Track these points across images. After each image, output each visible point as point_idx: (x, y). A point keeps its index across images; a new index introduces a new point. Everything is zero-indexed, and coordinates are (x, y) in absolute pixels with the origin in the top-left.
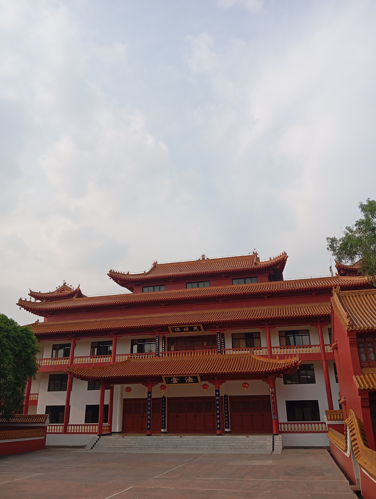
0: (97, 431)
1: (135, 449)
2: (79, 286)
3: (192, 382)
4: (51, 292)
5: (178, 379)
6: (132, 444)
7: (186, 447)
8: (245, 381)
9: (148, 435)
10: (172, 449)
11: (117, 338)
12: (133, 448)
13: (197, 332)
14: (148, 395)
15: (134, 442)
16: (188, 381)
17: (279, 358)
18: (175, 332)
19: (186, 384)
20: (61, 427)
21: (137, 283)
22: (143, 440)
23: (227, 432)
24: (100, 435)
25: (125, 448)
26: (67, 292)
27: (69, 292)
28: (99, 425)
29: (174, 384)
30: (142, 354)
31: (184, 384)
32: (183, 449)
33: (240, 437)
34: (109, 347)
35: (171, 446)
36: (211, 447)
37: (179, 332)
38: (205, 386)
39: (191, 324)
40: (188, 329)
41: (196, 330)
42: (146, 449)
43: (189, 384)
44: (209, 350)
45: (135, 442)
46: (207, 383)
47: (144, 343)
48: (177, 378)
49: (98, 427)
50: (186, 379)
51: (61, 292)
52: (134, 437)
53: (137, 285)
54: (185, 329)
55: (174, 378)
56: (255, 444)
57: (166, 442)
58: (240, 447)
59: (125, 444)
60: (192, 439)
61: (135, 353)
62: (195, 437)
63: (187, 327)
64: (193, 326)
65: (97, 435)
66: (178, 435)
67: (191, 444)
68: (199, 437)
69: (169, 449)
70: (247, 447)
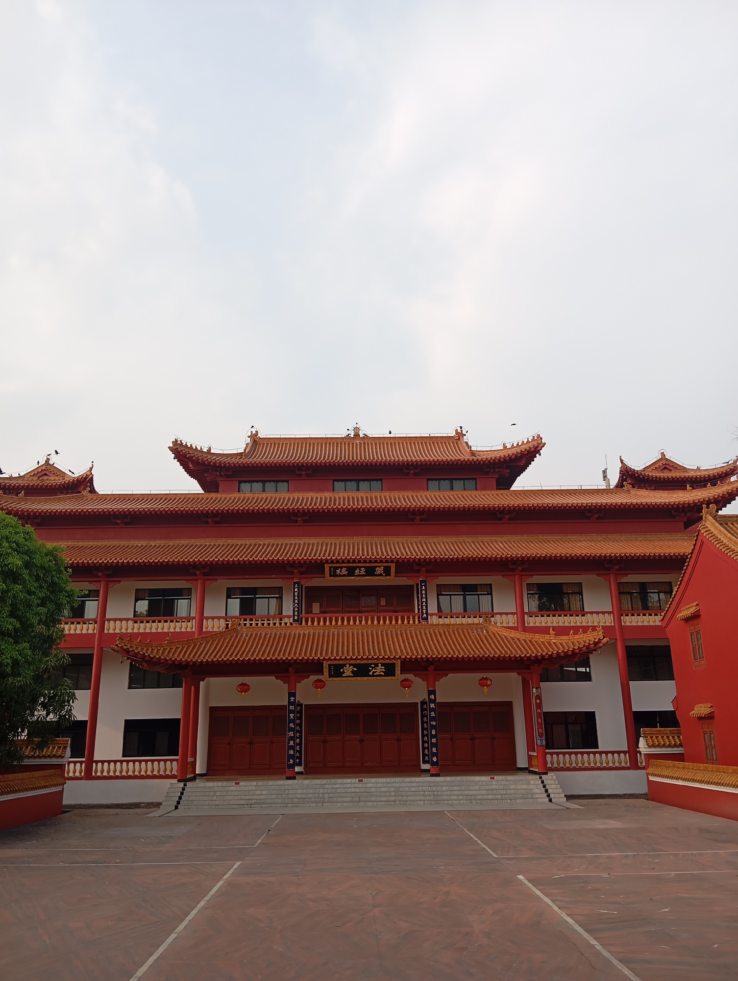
0: (174, 772)
1: (273, 805)
2: (91, 469)
3: (383, 674)
4: (13, 476)
5: (355, 669)
6: (263, 797)
7: (378, 799)
8: (485, 675)
9: (288, 778)
10: (351, 804)
11: (207, 583)
12: (270, 805)
13: (380, 577)
14: (289, 700)
15: (264, 792)
16: (376, 672)
17: (555, 633)
18: (335, 575)
19: (369, 678)
20: (78, 765)
21: (229, 473)
22: (282, 788)
23: (426, 771)
24: (184, 780)
25: (253, 806)
26: (52, 480)
27: (58, 481)
28: (179, 761)
29: (343, 679)
30: (251, 617)
31: (365, 678)
32: (376, 803)
33: (477, 778)
34: (178, 601)
35: (348, 799)
36: (429, 798)
37: (344, 575)
38: (406, 683)
39: (370, 562)
40: (365, 572)
41: (380, 575)
42: (297, 805)
43: (374, 678)
44: (391, 614)
45: (267, 793)
46: (410, 676)
47: (255, 596)
48: (354, 665)
49: (177, 764)
50: (371, 669)
51: (39, 477)
52: (260, 783)
53: (228, 476)
54: (357, 572)
55: (348, 665)
56: (512, 792)
57: (334, 790)
58: (486, 797)
59: (250, 797)
60: (385, 785)
61: (236, 615)
62: (388, 780)
63: (362, 567)
64: (376, 567)
65: (177, 780)
66: (355, 778)
67: (388, 794)
68: (397, 781)
69: (345, 804)
70: (499, 797)
